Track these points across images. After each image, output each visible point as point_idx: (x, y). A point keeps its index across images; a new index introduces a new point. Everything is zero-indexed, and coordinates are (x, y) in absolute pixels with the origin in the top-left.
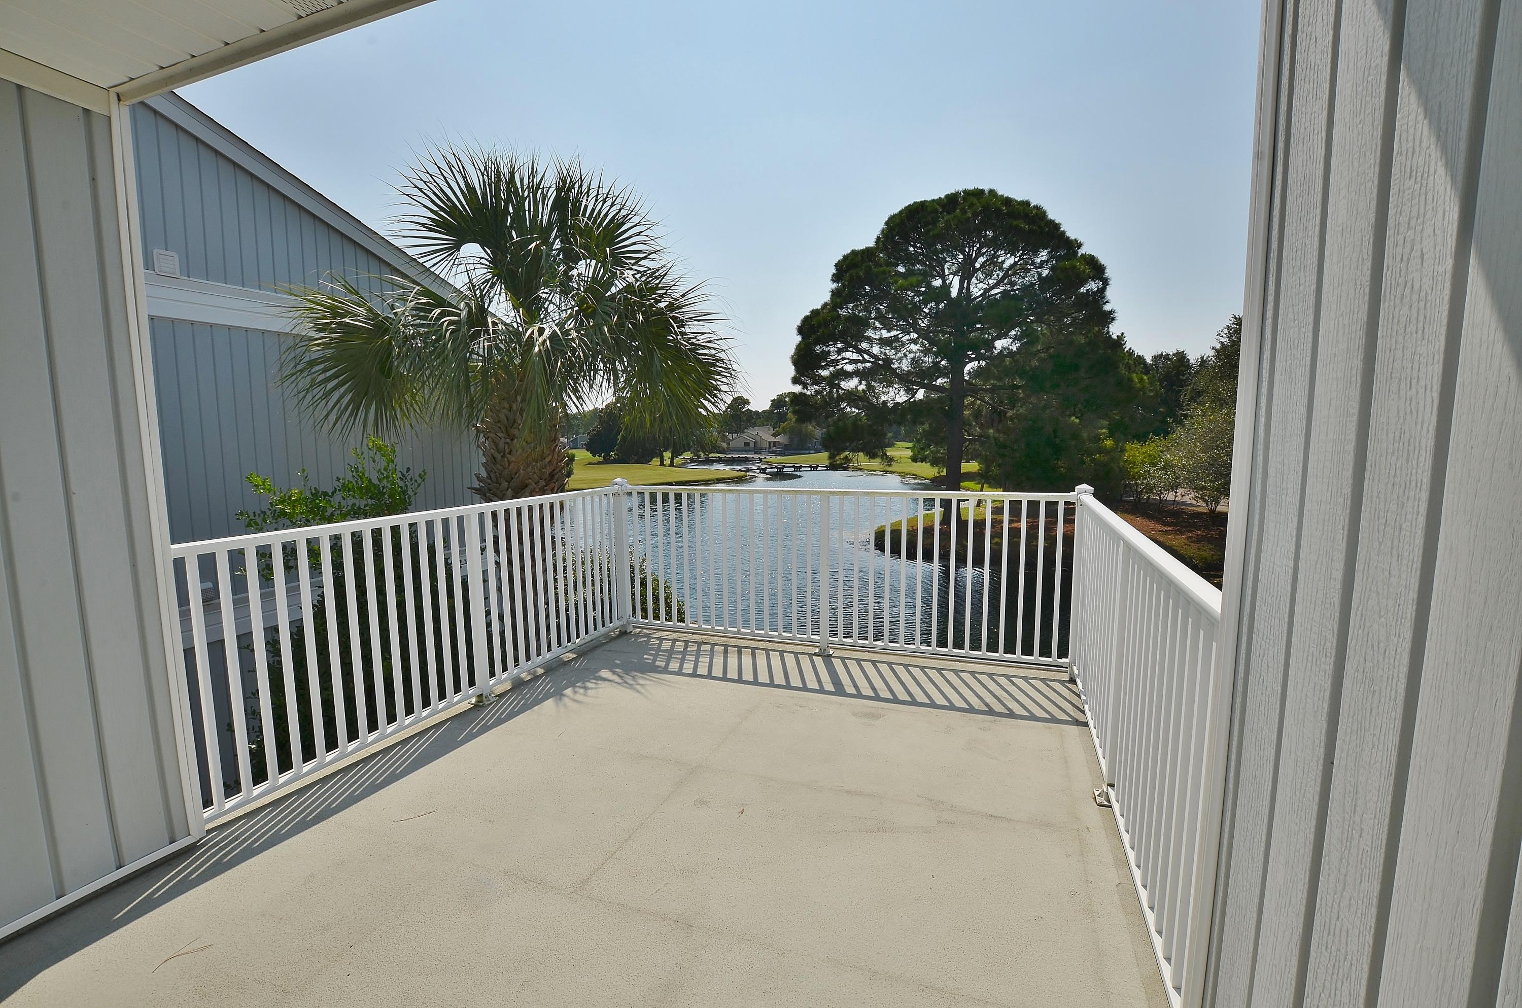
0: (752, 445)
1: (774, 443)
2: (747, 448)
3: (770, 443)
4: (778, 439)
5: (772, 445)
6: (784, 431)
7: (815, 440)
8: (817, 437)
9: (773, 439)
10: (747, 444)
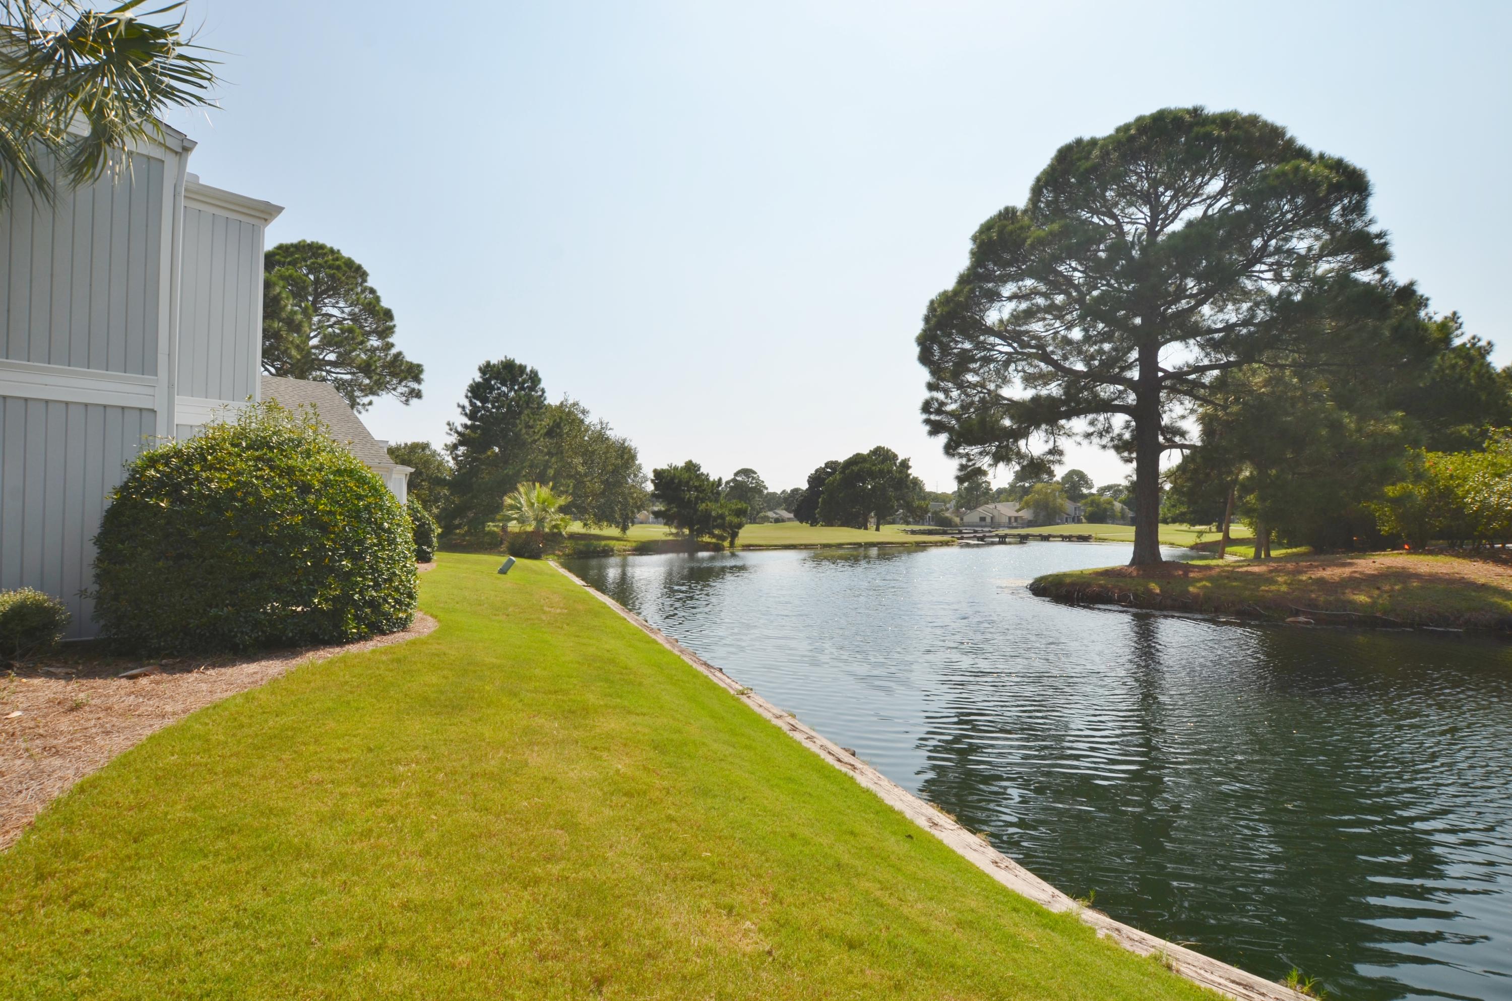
0: (988, 520)
1: (1016, 518)
2: (983, 523)
3: (1010, 518)
4: (1020, 514)
5: (1013, 520)
6: (1027, 505)
7: (1066, 516)
8: (1068, 511)
9: (1016, 514)
10: (983, 519)
